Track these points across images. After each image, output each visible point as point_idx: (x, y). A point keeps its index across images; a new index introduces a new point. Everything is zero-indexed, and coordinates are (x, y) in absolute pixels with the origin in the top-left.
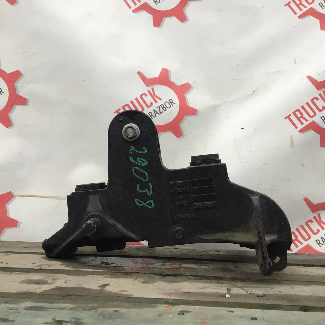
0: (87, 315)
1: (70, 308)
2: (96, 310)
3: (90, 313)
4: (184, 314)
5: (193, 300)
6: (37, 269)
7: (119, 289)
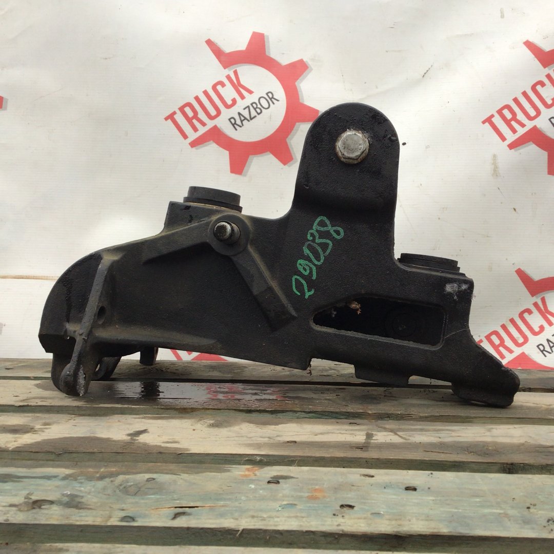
0: (93, 490)
1: (64, 475)
2: (112, 479)
3: (100, 484)
4: (278, 482)
5: (300, 456)
6: (20, 406)
7: (165, 438)
